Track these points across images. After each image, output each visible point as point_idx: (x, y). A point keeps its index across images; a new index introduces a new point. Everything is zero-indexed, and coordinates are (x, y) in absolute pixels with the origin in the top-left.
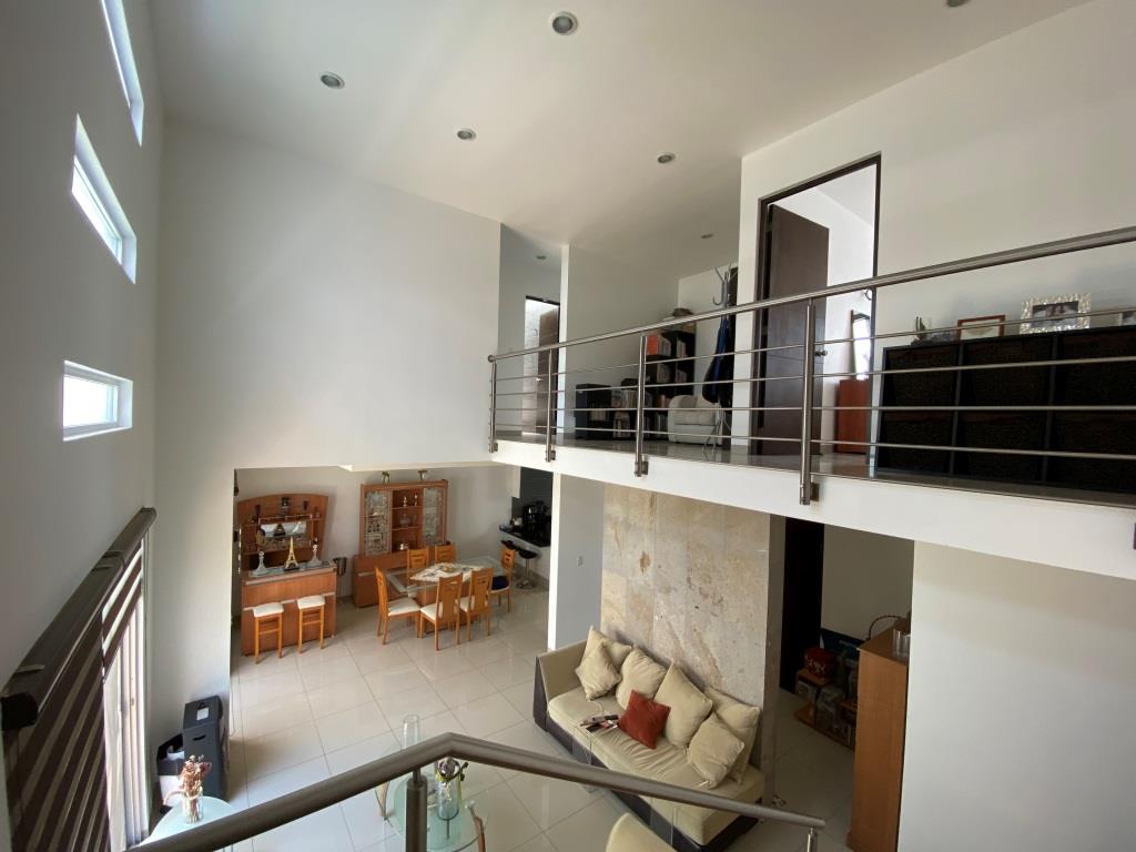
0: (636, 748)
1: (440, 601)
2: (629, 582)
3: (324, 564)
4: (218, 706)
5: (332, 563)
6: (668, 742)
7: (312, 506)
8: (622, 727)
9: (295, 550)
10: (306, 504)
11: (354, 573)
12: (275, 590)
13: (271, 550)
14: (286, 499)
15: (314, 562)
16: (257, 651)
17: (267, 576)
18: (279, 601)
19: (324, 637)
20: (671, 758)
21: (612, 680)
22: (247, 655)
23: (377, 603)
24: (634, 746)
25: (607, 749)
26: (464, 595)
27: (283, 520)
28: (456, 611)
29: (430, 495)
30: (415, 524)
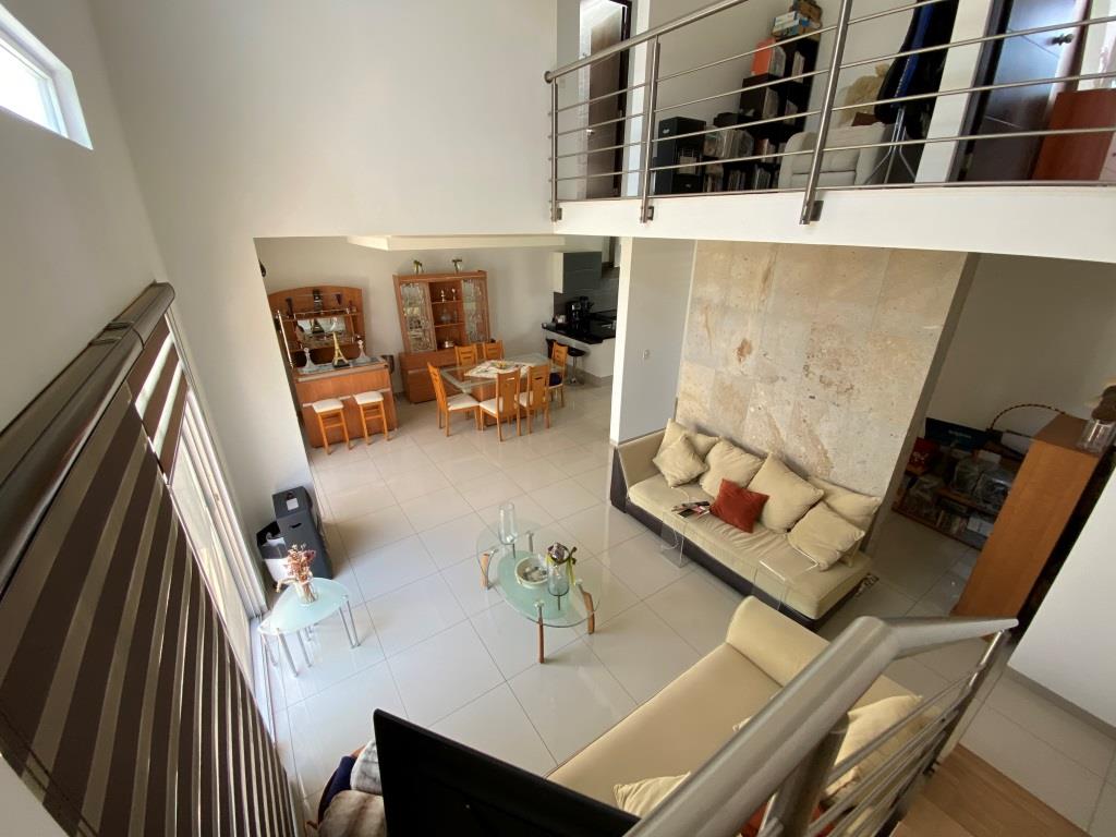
0: (730, 533)
1: (500, 395)
2: (717, 373)
3: (374, 360)
4: (306, 496)
5: (381, 360)
6: (764, 526)
7: (346, 300)
8: (716, 512)
9: (341, 347)
10: (339, 298)
11: (403, 371)
12: (329, 386)
13: (314, 347)
14: (317, 292)
15: (362, 358)
16: (326, 444)
17: (317, 372)
18: (337, 397)
19: (389, 430)
20: (771, 542)
21: (698, 469)
22: (317, 447)
23: (433, 398)
24: (729, 530)
25: (701, 533)
26: (523, 390)
27: (318, 315)
28: (516, 406)
29: (468, 288)
30: (458, 321)
